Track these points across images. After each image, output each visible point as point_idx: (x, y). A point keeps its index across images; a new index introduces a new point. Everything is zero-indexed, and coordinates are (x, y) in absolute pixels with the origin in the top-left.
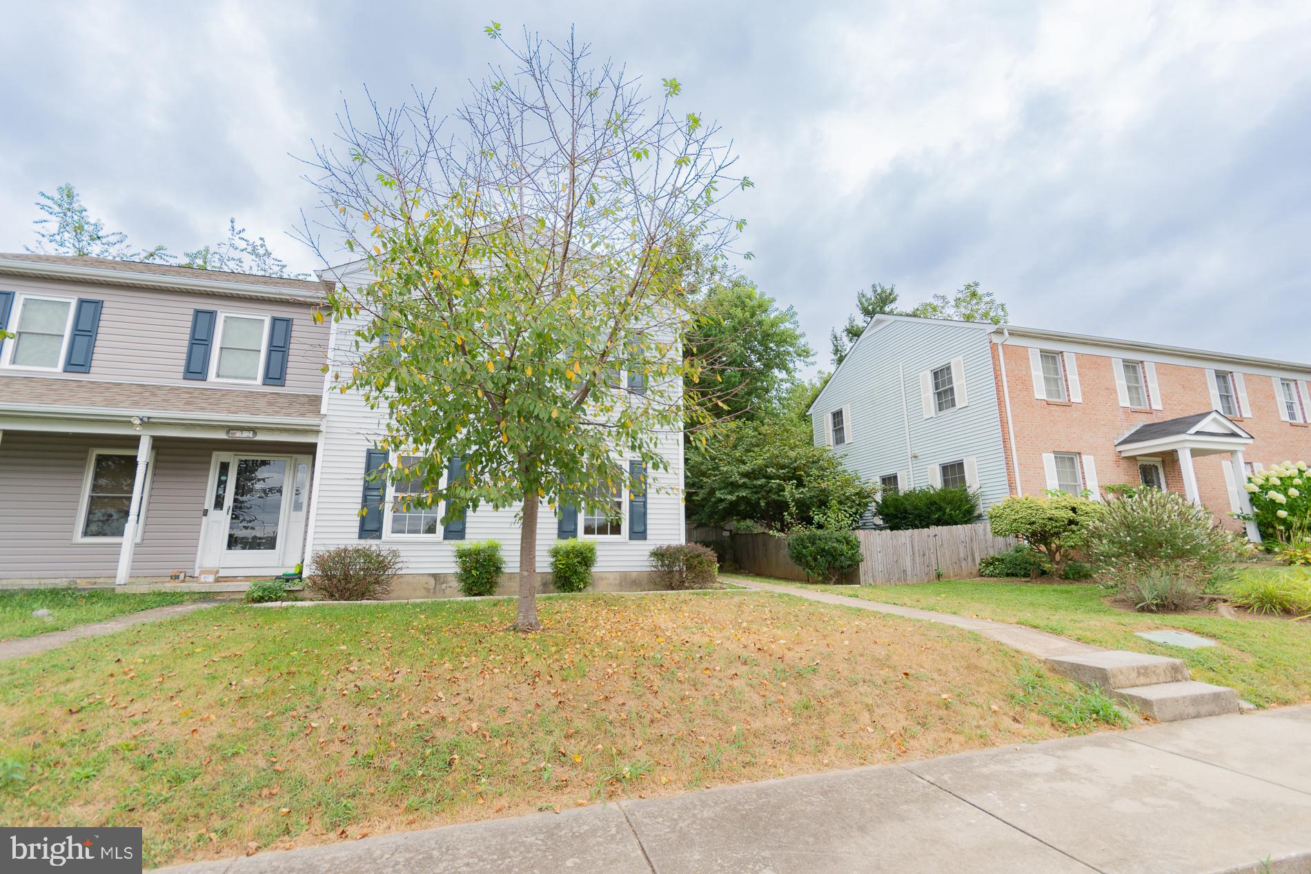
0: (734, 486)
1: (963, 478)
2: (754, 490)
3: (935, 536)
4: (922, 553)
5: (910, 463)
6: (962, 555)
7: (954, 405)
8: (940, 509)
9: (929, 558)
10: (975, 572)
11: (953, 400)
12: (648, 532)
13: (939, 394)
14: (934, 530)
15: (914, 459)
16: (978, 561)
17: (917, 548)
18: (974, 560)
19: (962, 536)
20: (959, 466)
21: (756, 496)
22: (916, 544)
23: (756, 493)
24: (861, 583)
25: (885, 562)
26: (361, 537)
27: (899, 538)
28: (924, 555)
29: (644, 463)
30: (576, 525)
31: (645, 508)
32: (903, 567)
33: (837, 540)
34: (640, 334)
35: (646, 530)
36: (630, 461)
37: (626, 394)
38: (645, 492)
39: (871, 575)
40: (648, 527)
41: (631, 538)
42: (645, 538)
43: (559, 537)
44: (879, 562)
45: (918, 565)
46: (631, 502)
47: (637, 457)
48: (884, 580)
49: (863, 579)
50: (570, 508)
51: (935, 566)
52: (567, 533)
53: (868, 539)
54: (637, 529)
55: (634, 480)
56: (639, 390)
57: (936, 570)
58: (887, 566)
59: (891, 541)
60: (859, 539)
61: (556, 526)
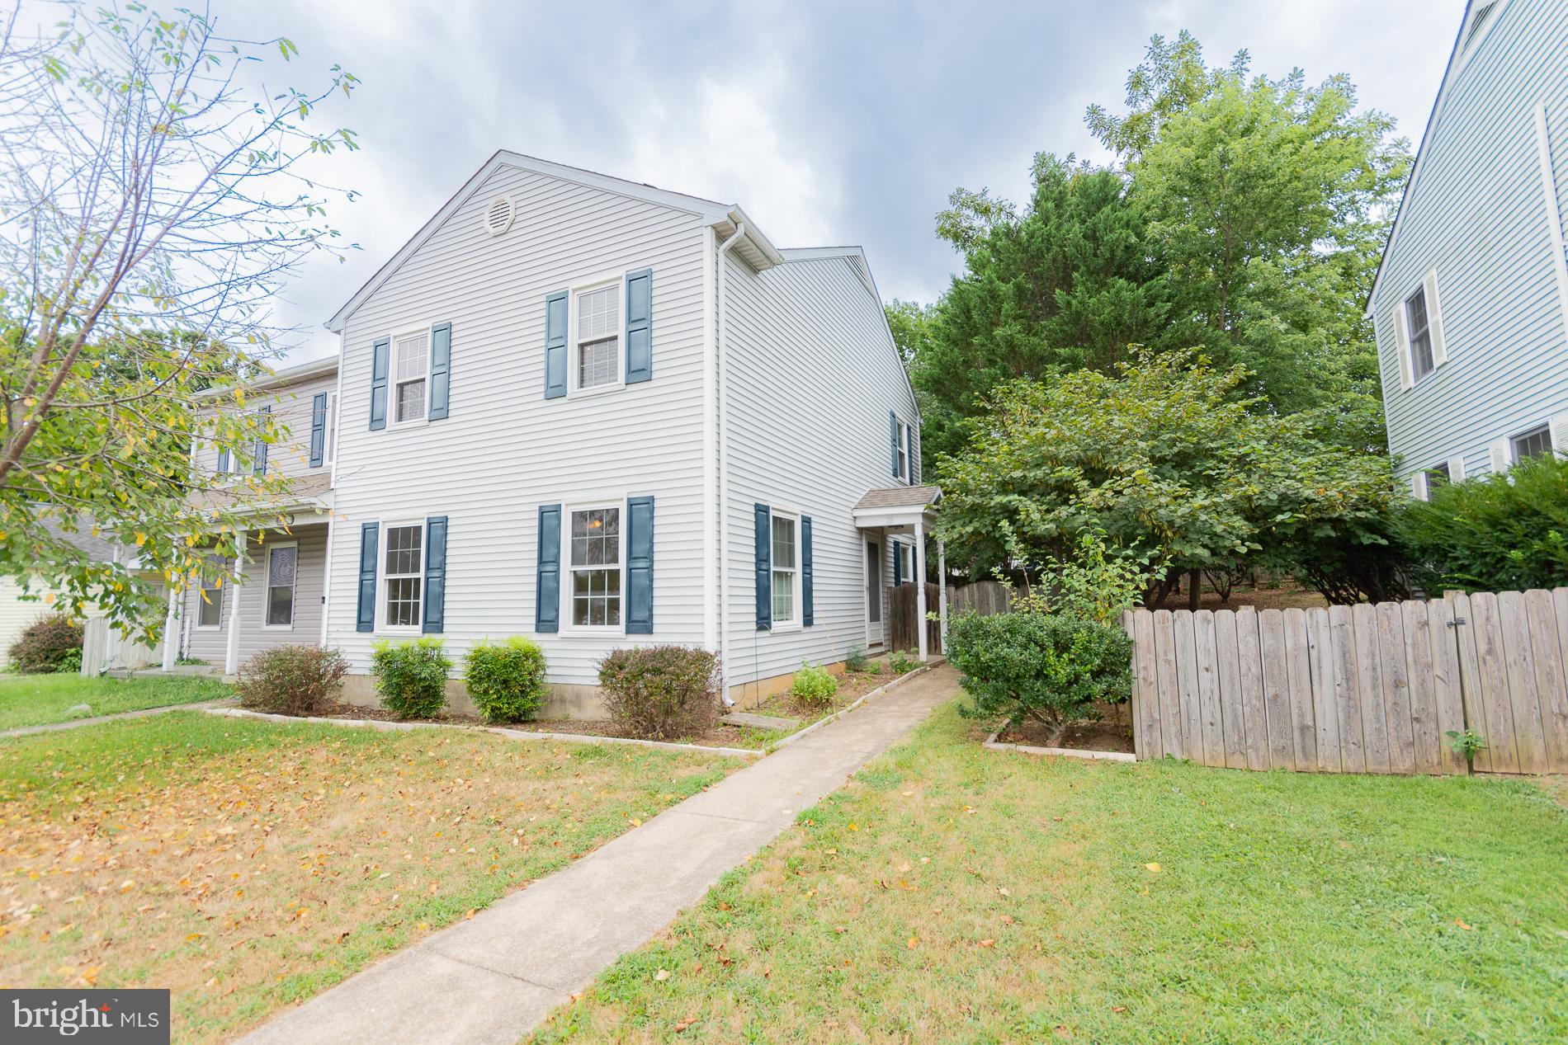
3: (1456, 624)
9: (1425, 694)
12: (655, 620)
14: (1455, 602)
17: (1364, 662)
22: (1363, 649)
24: (1137, 748)
25: (1226, 698)
26: (359, 630)
27: (1289, 631)
28: (1397, 684)
29: (650, 501)
30: (557, 610)
31: (651, 580)
32: (1301, 716)
33: (1030, 638)
34: (647, 276)
35: (651, 616)
36: (629, 499)
37: (623, 386)
38: (651, 550)
39: (1173, 730)
40: (655, 612)
41: (629, 631)
42: (650, 631)
43: (538, 630)
44: (1205, 698)
45: (1368, 714)
46: (629, 570)
47: (640, 492)
48: (1220, 748)
49: (1146, 739)
50: (548, 584)
51: (1449, 720)
52: (546, 623)
53: (1166, 634)
54: (637, 615)
55: (634, 532)
56: (643, 375)
57: (1453, 735)
58: (1234, 710)
59: (1252, 640)
60: (1131, 635)
61: (534, 613)
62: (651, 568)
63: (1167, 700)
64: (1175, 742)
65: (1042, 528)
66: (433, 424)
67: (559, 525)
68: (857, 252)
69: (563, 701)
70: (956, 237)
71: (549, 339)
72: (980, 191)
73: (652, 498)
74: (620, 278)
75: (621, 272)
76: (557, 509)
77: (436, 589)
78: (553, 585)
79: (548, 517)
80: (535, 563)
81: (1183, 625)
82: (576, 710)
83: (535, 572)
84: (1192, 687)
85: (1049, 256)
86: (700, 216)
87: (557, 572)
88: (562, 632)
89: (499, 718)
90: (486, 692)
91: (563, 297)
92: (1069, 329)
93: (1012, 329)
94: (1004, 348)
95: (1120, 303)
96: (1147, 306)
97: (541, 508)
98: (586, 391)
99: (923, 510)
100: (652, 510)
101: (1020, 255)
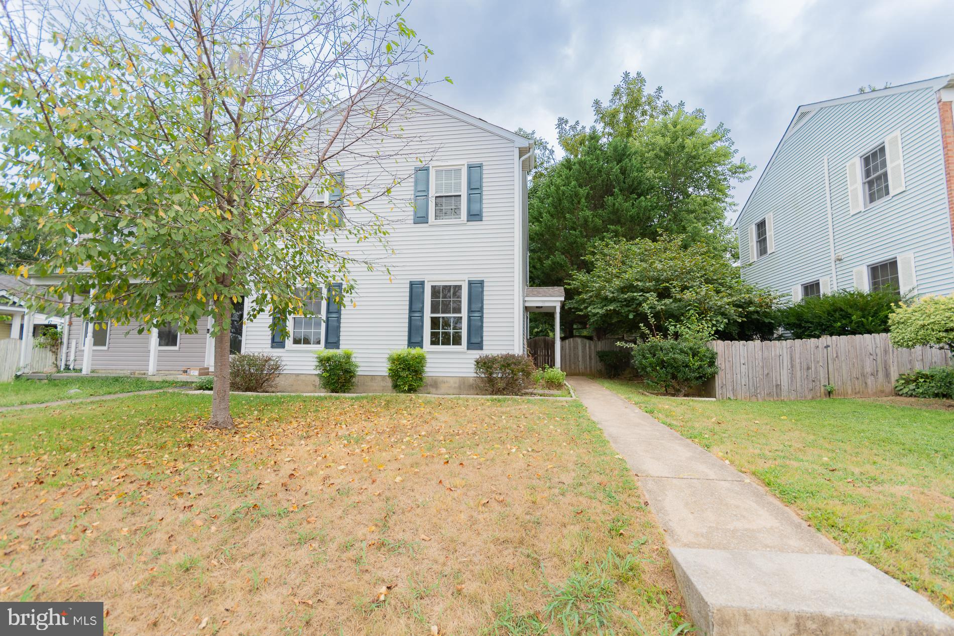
0: (606, 300)
1: (896, 280)
2: (625, 303)
3: (827, 347)
4: (805, 367)
5: (833, 267)
6: (868, 370)
7: (887, 193)
8: (848, 316)
9: (816, 372)
10: (888, 388)
11: (887, 187)
12: (484, 343)
13: (870, 184)
14: (826, 340)
15: (838, 262)
16: (894, 376)
17: (798, 361)
18: (887, 375)
19: (870, 348)
20: (892, 265)
21: (627, 309)
22: (797, 356)
23: (627, 306)
24: (717, 396)
25: (750, 375)
26: (272, 347)
27: (773, 349)
28: (808, 368)
29: (482, 283)
30: (422, 337)
31: (482, 322)
32: (776, 381)
33: (682, 351)
34: (480, 166)
35: (482, 341)
36: (469, 281)
37: (465, 222)
38: (482, 308)
39: (731, 388)
40: (484, 339)
41: (468, 349)
42: (481, 348)
43: (409, 346)
44: (743, 375)
45: (798, 380)
46: (469, 317)
47: (476, 277)
48: (748, 394)
49: (720, 392)
50: (416, 323)
51: (824, 382)
52: (414, 342)
53: (729, 351)
54: (474, 340)
55: (473, 298)
56: (478, 218)
57: (825, 386)
58: (753, 380)
59: (760, 353)
60: (715, 351)
61: (406, 338)
62: (482, 317)
63: (728, 376)
64: (731, 392)
65: (659, 308)
67: (423, 292)
71: (416, 191)
73: (483, 281)
74: (464, 165)
75: (465, 162)
76: (422, 283)
77: (333, 323)
78: (420, 324)
79: (416, 289)
80: (407, 312)
81: (735, 347)
82: (434, 390)
83: (407, 316)
84: (738, 371)
85: (600, 178)
86: (513, 142)
87: (422, 317)
88: (424, 348)
91: (427, 169)
92: (612, 217)
93: (588, 213)
94: (582, 221)
95: (640, 207)
96: (650, 211)
97: (411, 282)
98: (439, 222)
99: (563, 299)
100: (482, 287)
101: (585, 175)
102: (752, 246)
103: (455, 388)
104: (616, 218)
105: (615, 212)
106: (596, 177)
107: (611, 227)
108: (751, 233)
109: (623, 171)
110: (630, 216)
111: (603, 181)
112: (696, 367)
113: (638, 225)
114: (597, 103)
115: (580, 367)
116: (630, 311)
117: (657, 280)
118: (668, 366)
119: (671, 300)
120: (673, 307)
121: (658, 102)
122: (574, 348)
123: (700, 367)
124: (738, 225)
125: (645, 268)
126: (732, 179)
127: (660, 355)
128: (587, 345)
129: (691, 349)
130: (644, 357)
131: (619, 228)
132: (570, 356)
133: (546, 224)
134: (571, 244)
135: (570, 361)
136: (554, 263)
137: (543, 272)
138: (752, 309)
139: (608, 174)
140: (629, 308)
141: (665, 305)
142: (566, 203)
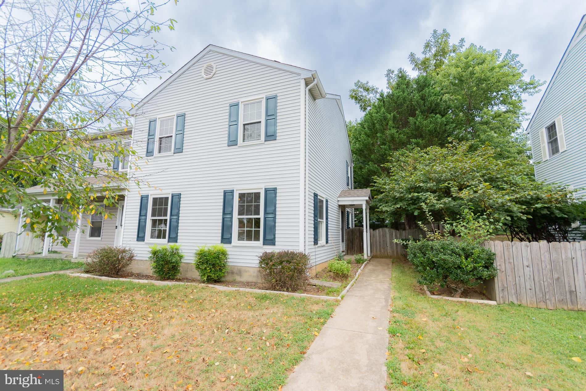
0: (396, 200)
2: (411, 202)
12: (277, 240)
21: (413, 207)
23: (414, 204)
24: (498, 299)
25: (536, 279)
26: (137, 240)
27: (563, 252)
29: (275, 190)
30: (231, 234)
31: (275, 223)
32: (570, 286)
33: (453, 252)
34: (275, 97)
35: (275, 238)
36: (265, 189)
37: (264, 142)
38: (275, 210)
39: (513, 291)
40: (276, 236)
41: (264, 244)
42: (274, 244)
43: (222, 242)
44: (527, 278)
46: (265, 218)
47: (271, 186)
48: (534, 299)
49: (501, 295)
50: (227, 223)
52: (226, 239)
53: (509, 252)
54: (268, 237)
55: (268, 202)
56: (272, 138)
58: (540, 284)
59: (547, 255)
60: (493, 251)
61: (220, 235)
62: (275, 218)
63: (510, 279)
64: (514, 296)
65: (438, 206)
66: (175, 155)
67: (233, 198)
68: (338, 97)
69: (233, 273)
70: (356, 99)
71: (230, 121)
72: (366, 82)
73: (276, 188)
74: (263, 98)
75: (264, 96)
76: (232, 192)
77: (174, 223)
78: (229, 223)
79: (228, 196)
80: (221, 214)
81: (516, 248)
82: (239, 277)
83: (221, 218)
84: (521, 273)
85: (405, 105)
86: (299, 75)
87: (232, 218)
88: (233, 244)
89: (210, 280)
90: (205, 269)
91: (237, 105)
92: (414, 132)
93: (394, 131)
94: (389, 138)
95: (436, 123)
96: (446, 125)
97: (224, 191)
98: (246, 143)
99: (367, 198)
100: (276, 194)
101: (394, 104)
102: (544, 147)
103: (254, 276)
104: (418, 133)
105: (417, 129)
106: (402, 105)
107: (413, 140)
108: (542, 136)
109: (423, 98)
110: (429, 130)
111: (407, 107)
112: (469, 268)
113: (437, 137)
114: (412, 55)
115: (389, 251)
116: (415, 209)
117: (439, 181)
118: (438, 267)
119: (450, 199)
120: (452, 205)
121: (461, 50)
122: (383, 236)
123: (475, 268)
124: (529, 130)
125: (428, 171)
126: (523, 94)
127: (430, 254)
128: (394, 234)
129: (463, 249)
130: (415, 256)
131: (420, 141)
132: (380, 242)
133: (363, 143)
134: (382, 156)
135: (380, 246)
136: (369, 171)
137: (363, 178)
138: (539, 206)
139: (411, 100)
140: (416, 206)
141: (445, 203)
142: (377, 126)
